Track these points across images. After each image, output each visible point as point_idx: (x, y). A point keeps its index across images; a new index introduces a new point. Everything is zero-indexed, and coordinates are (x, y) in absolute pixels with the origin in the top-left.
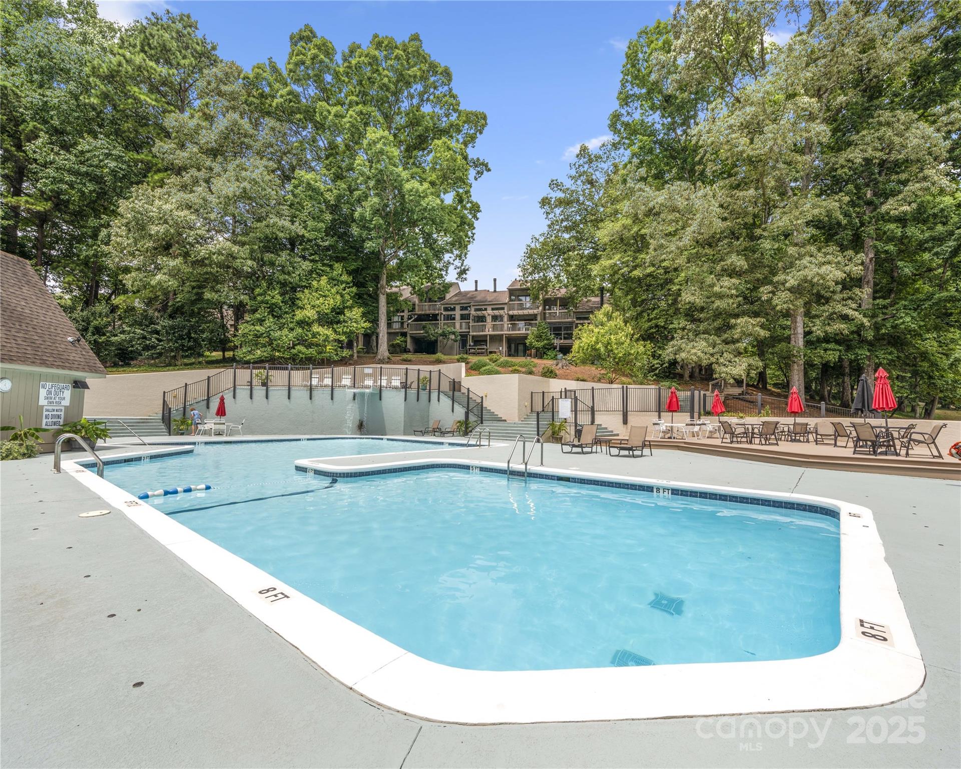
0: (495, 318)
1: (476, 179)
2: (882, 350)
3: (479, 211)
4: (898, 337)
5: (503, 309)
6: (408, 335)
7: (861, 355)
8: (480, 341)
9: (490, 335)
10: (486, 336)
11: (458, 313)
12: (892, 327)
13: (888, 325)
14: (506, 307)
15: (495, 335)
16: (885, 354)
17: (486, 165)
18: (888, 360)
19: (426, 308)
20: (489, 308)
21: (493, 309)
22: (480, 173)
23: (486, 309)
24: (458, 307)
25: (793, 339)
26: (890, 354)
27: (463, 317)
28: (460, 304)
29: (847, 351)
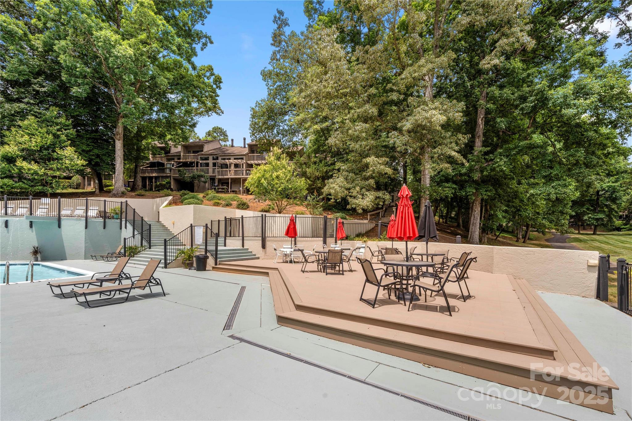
0: (236, 166)
1: (202, 49)
2: (484, 188)
3: (221, 82)
4: (498, 179)
5: (242, 159)
6: (172, 178)
7: (470, 192)
8: (224, 182)
9: (232, 179)
10: (228, 179)
11: (211, 162)
12: (491, 169)
13: (488, 168)
14: (244, 157)
15: (236, 178)
16: (486, 191)
17: (209, 38)
18: (488, 196)
19: (191, 158)
20: (232, 158)
21: (235, 159)
22: (205, 45)
23: (230, 159)
24: (211, 157)
25: (422, 179)
26: (490, 191)
27: (214, 165)
28: (211, 155)
29: (460, 189)
